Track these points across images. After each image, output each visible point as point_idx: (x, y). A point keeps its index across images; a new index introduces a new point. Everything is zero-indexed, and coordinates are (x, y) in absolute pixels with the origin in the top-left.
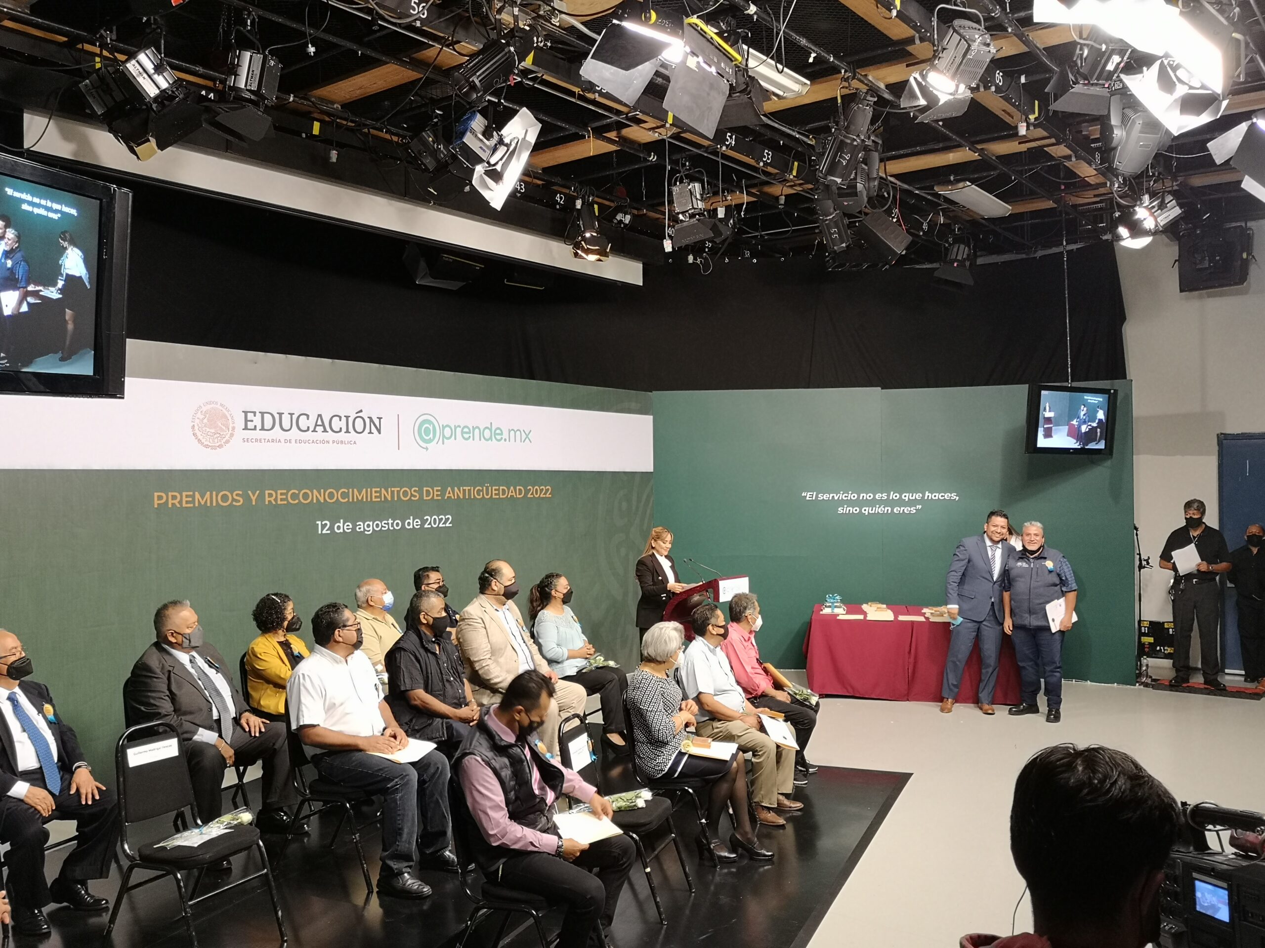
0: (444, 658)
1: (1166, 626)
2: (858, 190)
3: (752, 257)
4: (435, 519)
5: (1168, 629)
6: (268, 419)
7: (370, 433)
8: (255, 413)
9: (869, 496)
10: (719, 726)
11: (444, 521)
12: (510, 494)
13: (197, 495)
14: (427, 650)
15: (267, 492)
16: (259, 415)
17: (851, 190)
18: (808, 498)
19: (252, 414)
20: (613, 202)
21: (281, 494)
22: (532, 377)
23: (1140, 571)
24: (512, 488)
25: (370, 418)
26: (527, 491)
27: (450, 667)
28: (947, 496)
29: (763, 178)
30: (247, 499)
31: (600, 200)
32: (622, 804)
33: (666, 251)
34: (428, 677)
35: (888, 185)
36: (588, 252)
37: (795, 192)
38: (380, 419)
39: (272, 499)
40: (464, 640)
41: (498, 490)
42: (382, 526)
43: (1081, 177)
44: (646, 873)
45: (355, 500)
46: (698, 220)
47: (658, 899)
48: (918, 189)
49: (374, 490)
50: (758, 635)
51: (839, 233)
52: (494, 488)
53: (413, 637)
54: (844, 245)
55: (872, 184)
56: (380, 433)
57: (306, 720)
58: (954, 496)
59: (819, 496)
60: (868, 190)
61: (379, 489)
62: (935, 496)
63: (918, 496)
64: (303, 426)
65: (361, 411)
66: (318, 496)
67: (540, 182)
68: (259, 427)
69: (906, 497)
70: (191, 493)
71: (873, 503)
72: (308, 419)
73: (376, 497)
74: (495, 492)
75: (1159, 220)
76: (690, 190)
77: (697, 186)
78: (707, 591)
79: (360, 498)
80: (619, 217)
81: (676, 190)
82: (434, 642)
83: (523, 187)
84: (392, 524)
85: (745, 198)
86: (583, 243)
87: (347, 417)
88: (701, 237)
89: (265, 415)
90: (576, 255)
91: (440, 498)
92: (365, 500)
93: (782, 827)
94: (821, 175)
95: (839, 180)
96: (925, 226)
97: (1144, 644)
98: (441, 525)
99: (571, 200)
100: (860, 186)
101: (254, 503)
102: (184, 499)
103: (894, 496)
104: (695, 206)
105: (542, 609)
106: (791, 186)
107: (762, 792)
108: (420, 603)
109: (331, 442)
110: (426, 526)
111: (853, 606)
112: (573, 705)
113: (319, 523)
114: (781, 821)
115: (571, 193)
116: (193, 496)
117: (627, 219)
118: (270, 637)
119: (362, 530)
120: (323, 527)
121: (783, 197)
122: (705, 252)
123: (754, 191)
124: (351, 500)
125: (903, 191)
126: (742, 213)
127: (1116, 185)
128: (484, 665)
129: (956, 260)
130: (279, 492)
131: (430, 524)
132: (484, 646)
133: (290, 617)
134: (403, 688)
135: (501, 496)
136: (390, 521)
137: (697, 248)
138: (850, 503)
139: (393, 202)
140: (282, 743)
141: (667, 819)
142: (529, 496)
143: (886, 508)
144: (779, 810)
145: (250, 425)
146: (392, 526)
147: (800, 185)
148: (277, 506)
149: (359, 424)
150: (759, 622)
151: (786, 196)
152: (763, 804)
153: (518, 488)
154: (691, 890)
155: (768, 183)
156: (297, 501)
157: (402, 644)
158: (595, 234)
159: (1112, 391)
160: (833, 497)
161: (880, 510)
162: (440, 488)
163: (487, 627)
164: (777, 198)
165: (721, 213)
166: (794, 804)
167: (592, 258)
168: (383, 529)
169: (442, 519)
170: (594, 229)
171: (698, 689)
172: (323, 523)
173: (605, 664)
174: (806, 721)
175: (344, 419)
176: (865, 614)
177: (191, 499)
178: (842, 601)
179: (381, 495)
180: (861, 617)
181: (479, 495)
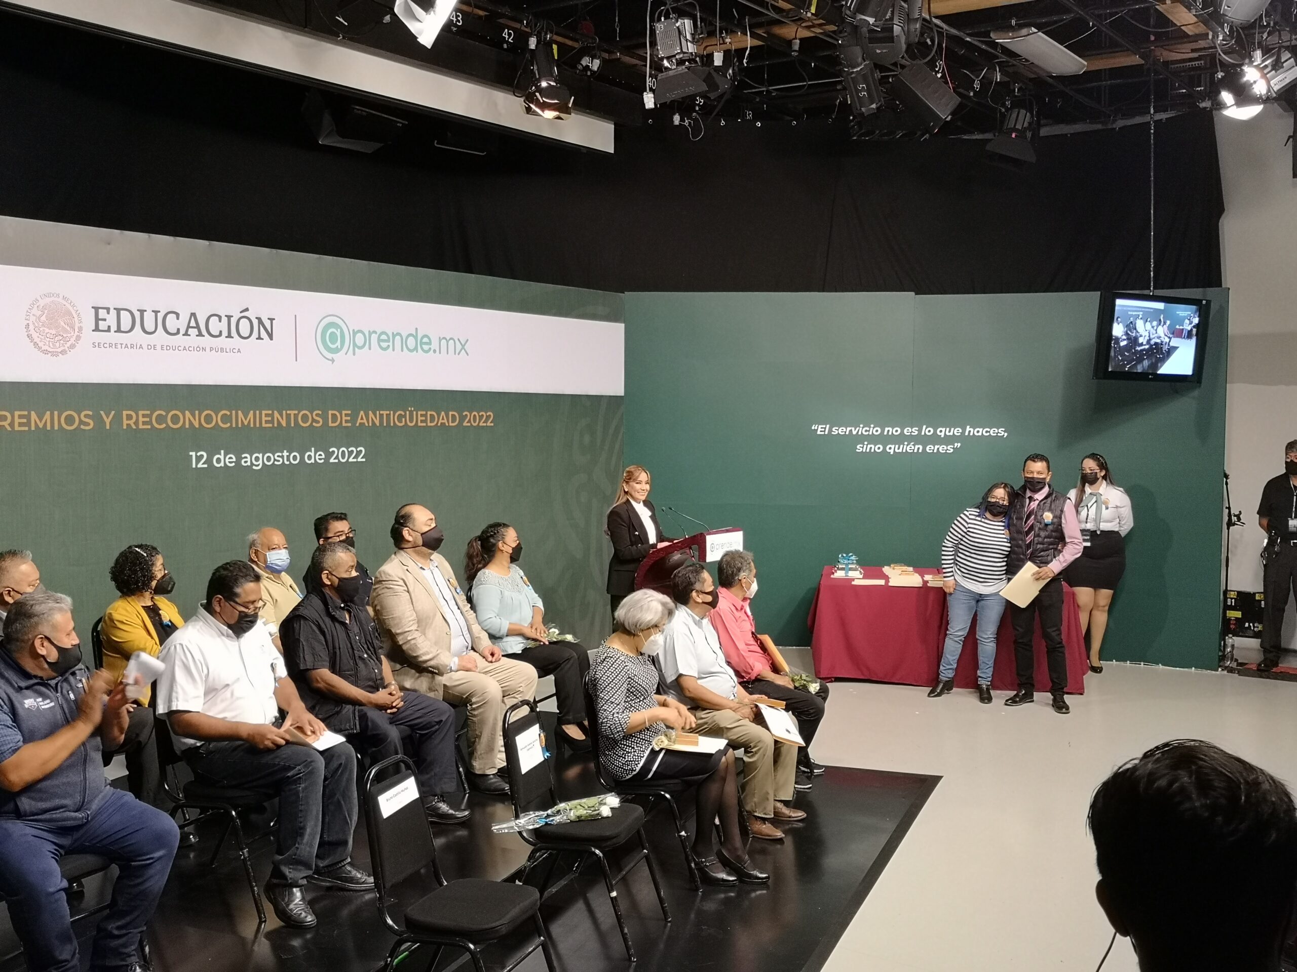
0: (356, 629)
1: (1257, 597)
2: (895, 34)
3: (755, 119)
4: (343, 452)
5: (1260, 601)
6: (126, 318)
7: (259, 338)
8: (108, 310)
9: (896, 431)
10: (703, 716)
11: (355, 455)
12: (441, 421)
13: (33, 415)
14: (334, 619)
15: (125, 413)
16: (113, 313)
17: (886, 35)
18: (819, 433)
19: (105, 311)
20: (576, 41)
21: (144, 416)
22: (469, 270)
23: (1228, 529)
24: (443, 413)
25: (259, 319)
26: (463, 418)
27: (363, 640)
28: (993, 432)
29: (773, 15)
30: (99, 421)
31: (559, 39)
32: (582, 812)
33: (647, 107)
34: (335, 653)
35: (931, 29)
36: (544, 106)
37: (813, 35)
38: (272, 320)
39: (131, 422)
40: (381, 606)
41: (425, 415)
42: (275, 460)
43: (1176, 25)
44: (612, 898)
45: (240, 426)
46: (688, 68)
47: (626, 930)
48: (969, 35)
49: (264, 412)
50: (754, 603)
51: (869, 90)
52: (419, 413)
53: (316, 601)
54: (874, 106)
55: (912, 27)
56: (271, 338)
57: (179, 705)
58: (1002, 432)
59: (834, 429)
60: (908, 34)
61: (270, 412)
62: (978, 432)
63: (957, 431)
64: (173, 330)
65: (247, 310)
66: (192, 419)
67: (481, 13)
68: (114, 328)
69: (942, 432)
70: (26, 413)
71: (900, 439)
72: (178, 318)
73: (266, 422)
74: (419, 418)
75: (1272, 83)
76: (678, 28)
77: (687, 24)
78: (690, 548)
79: (246, 423)
80: (585, 61)
81: (660, 27)
82: (343, 608)
83: (459, 19)
84: (288, 457)
85: (749, 42)
86: (537, 94)
87: (229, 317)
88: (691, 90)
89: (122, 312)
90: (529, 110)
91: (349, 425)
92: (252, 425)
93: (780, 841)
94: (848, 12)
95: (871, 20)
96: (977, 85)
97: (1230, 619)
98: (351, 460)
99: (522, 38)
100: (897, 29)
101: (108, 427)
102: (17, 421)
103: (927, 431)
104: (685, 50)
105: (484, 567)
106: (808, 27)
107: (755, 800)
108: (323, 558)
109: (208, 350)
110: (332, 460)
111: (872, 567)
112: (521, 689)
113: (193, 454)
114: (779, 834)
115: (523, 28)
116: (28, 417)
117: (595, 65)
118: (133, 600)
119: (249, 464)
120: (198, 459)
121: (798, 41)
122: (696, 111)
123: (760, 32)
124: (234, 425)
125: (951, 37)
126: (745, 61)
127: (1221, 38)
128: (409, 638)
129: (1014, 129)
130: (141, 413)
131: (337, 457)
132: (408, 614)
133: (159, 575)
134: (302, 667)
135: (429, 424)
136: (285, 454)
137: (685, 106)
138: (872, 439)
139: (290, 34)
140: (148, 736)
141: (638, 832)
142: (465, 424)
143: (917, 447)
144: (777, 820)
145: (102, 325)
146: (288, 460)
147: (820, 25)
148: (137, 430)
149: (244, 327)
150: (755, 587)
151: (801, 39)
152: (756, 814)
153: (451, 413)
154: (666, 919)
155: (779, 23)
156: (164, 426)
157: (303, 611)
158: (553, 84)
159: (1204, 302)
160: (851, 431)
161: (909, 448)
162: (349, 412)
163: (411, 590)
164: (789, 43)
165: (718, 60)
166: (794, 812)
167: (549, 114)
168: (276, 463)
169: (352, 451)
170: (552, 76)
171: (678, 670)
172: (199, 454)
173: (560, 638)
174: (812, 711)
175: (225, 319)
176: (887, 578)
177: (25, 421)
178: (858, 562)
179: (273, 418)
180: (882, 582)
181: (401, 422)
